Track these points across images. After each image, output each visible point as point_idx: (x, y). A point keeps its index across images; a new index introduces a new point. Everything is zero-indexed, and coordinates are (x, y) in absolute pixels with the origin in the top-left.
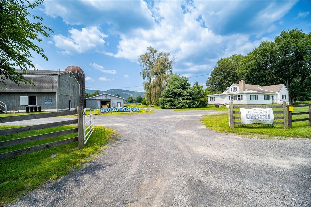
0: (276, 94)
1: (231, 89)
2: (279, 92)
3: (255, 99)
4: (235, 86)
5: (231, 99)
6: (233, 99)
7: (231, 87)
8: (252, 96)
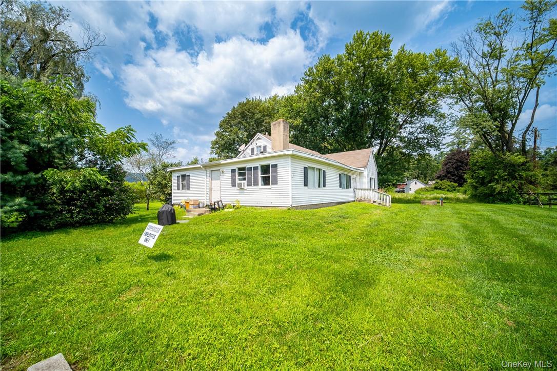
0: (361, 174)
1: (253, 150)
2: (365, 167)
3: (319, 186)
4: (261, 140)
5: (237, 181)
6: (245, 182)
7: (251, 146)
8: (310, 172)
